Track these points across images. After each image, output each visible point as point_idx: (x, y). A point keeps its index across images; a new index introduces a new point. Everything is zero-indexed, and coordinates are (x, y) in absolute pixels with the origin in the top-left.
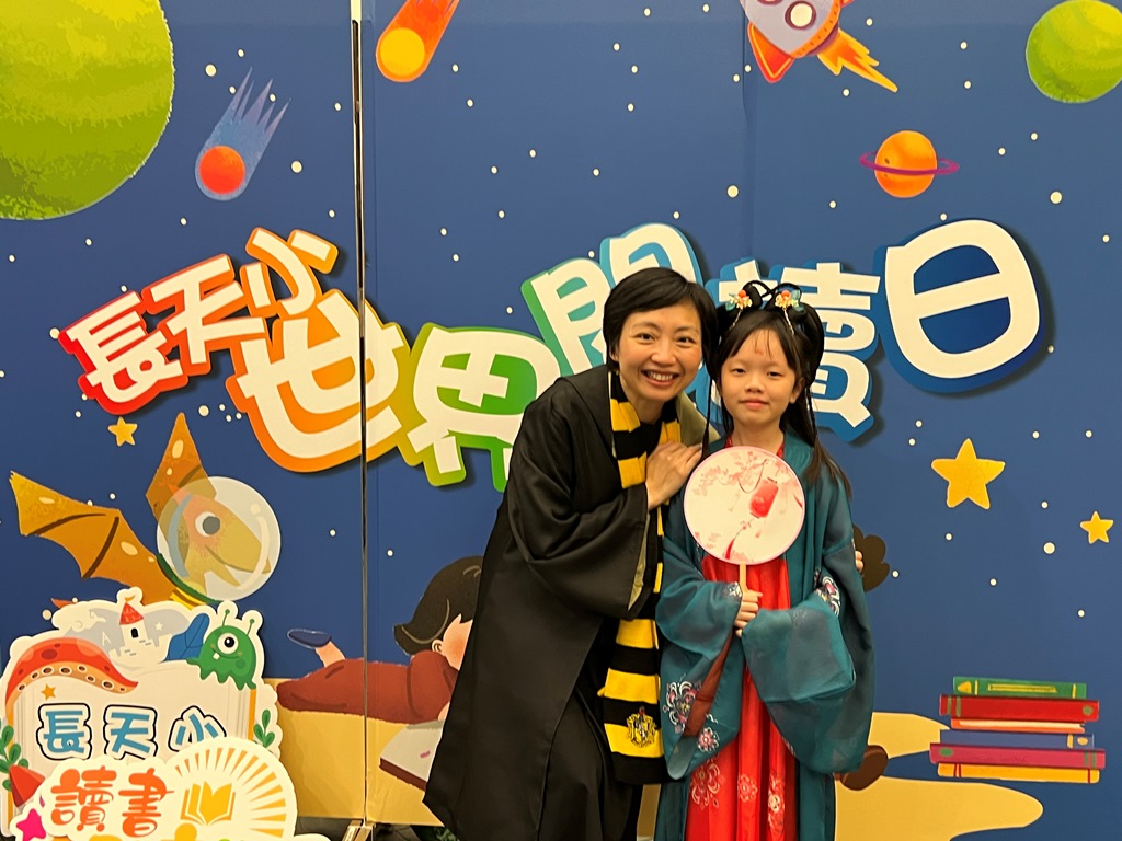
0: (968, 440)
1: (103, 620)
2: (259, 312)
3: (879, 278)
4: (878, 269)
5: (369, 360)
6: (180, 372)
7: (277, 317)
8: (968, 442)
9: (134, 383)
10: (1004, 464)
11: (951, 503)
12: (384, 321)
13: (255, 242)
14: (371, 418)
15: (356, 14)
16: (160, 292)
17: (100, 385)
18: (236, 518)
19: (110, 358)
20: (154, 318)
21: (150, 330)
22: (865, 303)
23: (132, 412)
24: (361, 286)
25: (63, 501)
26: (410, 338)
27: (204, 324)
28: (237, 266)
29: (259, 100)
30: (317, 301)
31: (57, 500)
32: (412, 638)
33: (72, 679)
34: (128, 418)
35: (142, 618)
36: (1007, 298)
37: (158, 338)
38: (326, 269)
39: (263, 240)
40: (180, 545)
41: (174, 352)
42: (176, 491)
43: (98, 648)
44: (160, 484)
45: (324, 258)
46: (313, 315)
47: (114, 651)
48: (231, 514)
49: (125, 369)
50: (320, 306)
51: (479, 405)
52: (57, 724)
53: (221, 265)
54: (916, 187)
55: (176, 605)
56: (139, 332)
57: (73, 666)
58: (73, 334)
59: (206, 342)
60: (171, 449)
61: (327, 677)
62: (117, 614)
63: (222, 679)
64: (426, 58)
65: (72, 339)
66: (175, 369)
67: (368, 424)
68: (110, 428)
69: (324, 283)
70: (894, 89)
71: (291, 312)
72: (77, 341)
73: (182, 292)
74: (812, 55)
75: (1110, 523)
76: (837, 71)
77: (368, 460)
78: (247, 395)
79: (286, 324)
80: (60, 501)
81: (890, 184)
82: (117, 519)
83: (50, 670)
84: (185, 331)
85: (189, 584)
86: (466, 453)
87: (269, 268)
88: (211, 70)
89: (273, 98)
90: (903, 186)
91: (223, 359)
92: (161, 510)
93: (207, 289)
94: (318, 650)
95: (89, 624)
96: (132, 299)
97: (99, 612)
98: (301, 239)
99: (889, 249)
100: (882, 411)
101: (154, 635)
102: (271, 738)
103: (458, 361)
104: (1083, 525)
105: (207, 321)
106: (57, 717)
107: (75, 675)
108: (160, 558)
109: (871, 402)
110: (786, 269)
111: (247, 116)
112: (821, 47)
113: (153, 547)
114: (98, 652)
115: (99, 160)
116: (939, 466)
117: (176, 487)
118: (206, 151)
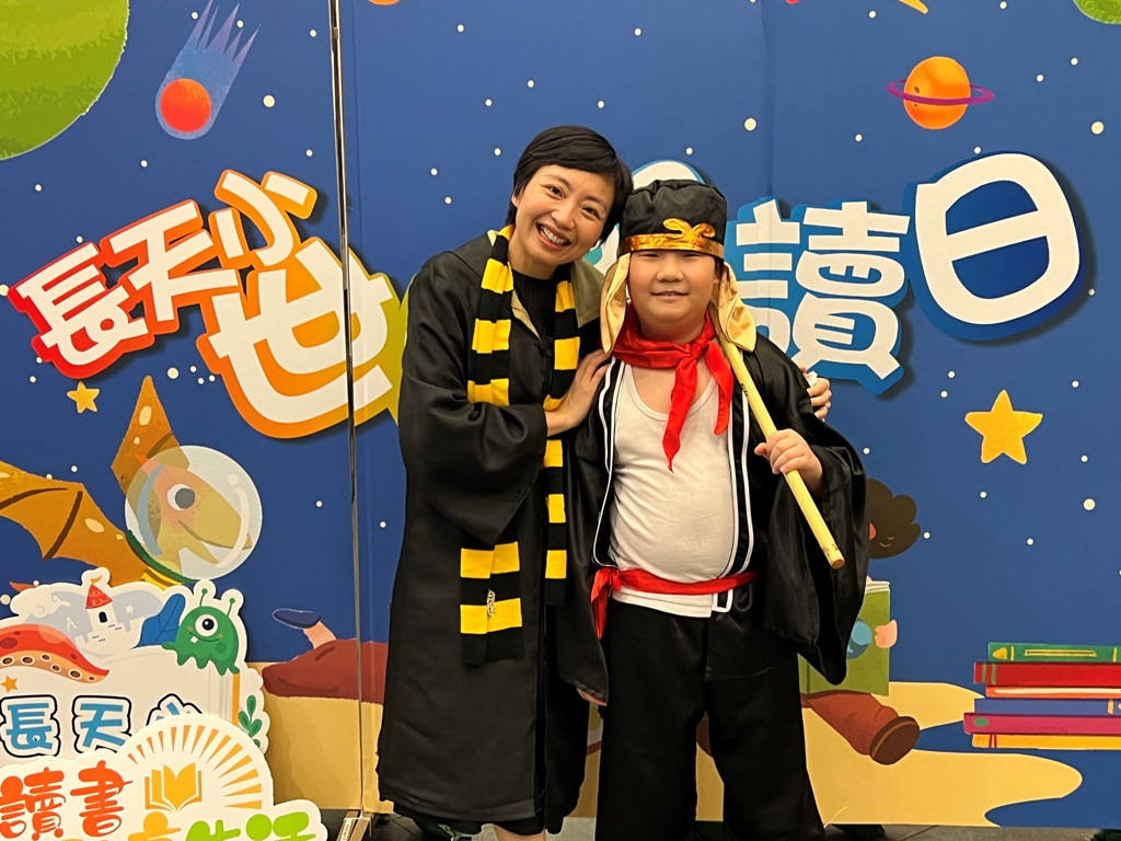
0: (1004, 391)
1: (68, 604)
2: (231, 263)
3: (909, 218)
4: (908, 209)
5: (355, 314)
6: (145, 331)
7: (251, 268)
8: (1004, 394)
9: (95, 343)
10: (1041, 416)
11: (985, 459)
12: (370, 271)
13: (224, 186)
14: (358, 379)
16: (121, 242)
17: (56, 347)
18: (212, 490)
19: (67, 316)
20: (114, 272)
21: (110, 285)
22: (894, 245)
23: (93, 376)
24: (343, 232)
25: (20, 475)
26: (400, 291)
27: (170, 278)
28: (205, 212)
29: (225, 25)
30: (296, 250)
31: (12, 475)
33: (36, 670)
34: (89, 383)
35: (111, 601)
36: (1045, 238)
37: (120, 294)
38: (305, 215)
39: (233, 183)
40: (151, 520)
41: (138, 308)
42: (144, 462)
43: (61, 633)
44: (127, 455)
45: (301, 202)
46: (291, 265)
47: (81, 637)
48: (207, 485)
49: (84, 330)
50: (297, 256)
52: (21, 719)
53: (188, 212)
54: (948, 118)
55: (148, 586)
56: (98, 288)
57: (36, 655)
58: (24, 290)
59: (172, 297)
60: (138, 416)
61: (318, 658)
62: (83, 597)
63: (201, 665)
65: (24, 296)
66: (140, 328)
67: (355, 384)
68: (70, 394)
69: (303, 229)
70: (925, 10)
71: (267, 262)
72: (28, 298)
73: (145, 242)
77: (355, 425)
78: (221, 356)
79: (261, 276)
80: (16, 476)
81: (919, 114)
82: (80, 494)
83: (10, 660)
84: (150, 285)
85: (162, 563)
87: (241, 213)
89: (240, 24)
90: (934, 117)
91: (192, 315)
92: (129, 482)
93: (173, 239)
94: (306, 631)
95: (52, 608)
96: (90, 251)
97: (61, 595)
98: (277, 182)
99: (919, 186)
100: (913, 361)
101: (124, 618)
102: (257, 726)
105: (174, 273)
106: (20, 711)
107: (38, 665)
108: (129, 534)
109: (900, 352)
110: (810, 211)
111: (212, 44)
113: (120, 523)
114: (62, 639)
115: (48, 96)
116: (973, 419)
117: (144, 456)
118: (168, 85)
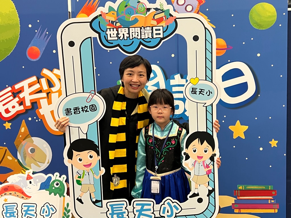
0: (238, 120)
1: (22, 179)
2: (45, 91)
6: (23, 108)
7: (50, 92)
9: (10, 112)
10: (248, 127)
11: (234, 138)
13: (43, 72)
15: (70, 10)
16: (17, 86)
17: (1, 113)
18: (39, 148)
19: (4, 105)
20: (15, 94)
21: (14, 97)
23: (9, 120)
27: (29, 95)
28: (38, 79)
29: (44, 34)
30: (61, 88)
33: (12, 196)
34: (9, 122)
35: (33, 178)
36: (247, 82)
40: (24, 156)
41: (21, 102)
42: (22, 142)
44: (18, 140)
46: (60, 91)
47: (25, 188)
49: (8, 108)
52: (8, 209)
53: (34, 79)
54: (222, 53)
56: (11, 98)
57: (13, 192)
59: (30, 100)
60: (21, 130)
63: (55, 195)
68: (4, 125)
70: (215, 27)
71: (54, 91)
73: (23, 87)
75: (277, 142)
78: (42, 114)
79: (52, 94)
82: (6, 150)
83: (6, 194)
84: (24, 97)
85: (27, 167)
87: (47, 79)
88: (30, 26)
89: (47, 33)
91: (35, 104)
92: (18, 147)
93: (30, 85)
95: (17, 181)
96: (10, 89)
97: (20, 177)
98: (56, 71)
101: (36, 183)
104: (270, 142)
108: (18, 160)
111: (40, 38)
113: (16, 157)
114: (20, 188)
116: (231, 127)
117: (22, 140)
118: (29, 48)
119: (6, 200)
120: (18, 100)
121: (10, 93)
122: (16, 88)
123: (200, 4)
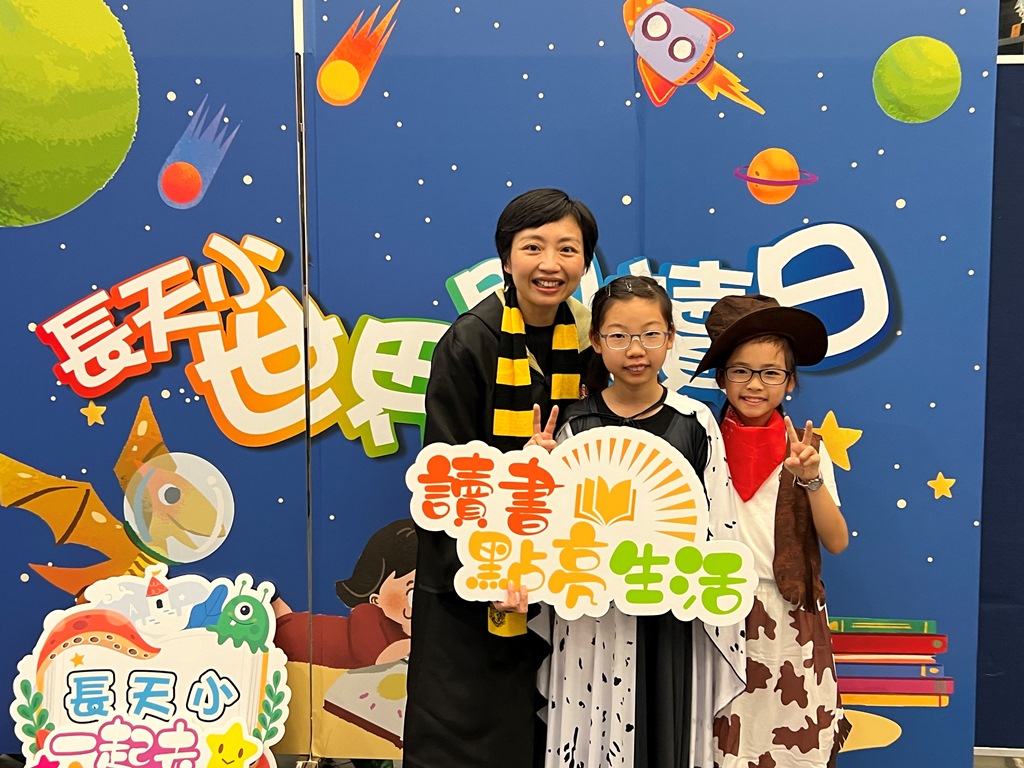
0: (831, 412)
1: (132, 593)
2: (215, 307)
3: (752, 274)
4: (752, 267)
5: (312, 347)
6: (144, 360)
7: (231, 311)
8: (831, 414)
9: (104, 370)
10: (861, 432)
12: (326, 313)
13: (210, 246)
14: (315, 398)
15: (299, 48)
16: (127, 290)
17: (73, 372)
18: (195, 489)
19: (82, 348)
20: (121, 313)
21: (117, 323)
23: (101, 396)
24: (305, 283)
25: (40, 476)
26: (349, 329)
27: (165, 318)
28: (194, 266)
29: (214, 120)
30: (266, 296)
31: (34, 475)
32: (352, 593)
33: (99, 647)
34: (98, 401)
35: (166, 590)
36: (861, 290)
37: (125, 331)
38: (274, 269)
39: (218, 243)
40: (145, 514)
41: (139, 342)
42: (140, 466)
43: (123, 617)
44: (127, 460)
45: (272, 258)
46: (262, 308)
47: (140, 621)
48: (190, 484)
49: (95, 359)
50: (268, 301)
51: (410, 386)
52: (84, 690)
53: (182, 265)
54: (782, 196)
56: (108, 325)
57: (101, 635)
58: (48, 327)
59: (169, 334)
60: (137, 428)
63: (237, 644)
64: (360, 85)
65: (48, 331)
66: (140, 358)
67: (311, 403)
68: (82, 411)
69: (273, 280)
70: (763, 112)
71: (243, 307)
72: (50, 334)
73: (146, 289)
74: (692, 83)
75: (952, 481)
76: (713, 97)
77: (311, 436)
78: (204, 380)
79: (238, 316)
80: (37, 477)
81: (759, 193)
82: (88, 491)
83: (80, 640)
84: (149, 323)
85: (153, 548)
86: (399, 428)
87: (224, 267)
88: (171, 96)
89: (226, 120)
91: (183, 348)
92: (127, 482)
93: (169, 287)
95: (118, 597)
96: (102, 296)
97: (126, 585)
98: (252, 243)
99: (760, 249)
101: (177, 605)
103: (391, 348)
104: (930, 483)
105: (168, 315)
107: (103, 644)
108: (126, 525)
110: (673, 267)
111: (203, 135)
112: (699, 77)
113: (120, 516)
114: (125, 622)
115: (73, 175)
117: (140, 462)
118: (168, 167)
119: (78, 660)
120: (130, 332)
121: (104, 309)
122: (123, 296)
123: (717, 36)
